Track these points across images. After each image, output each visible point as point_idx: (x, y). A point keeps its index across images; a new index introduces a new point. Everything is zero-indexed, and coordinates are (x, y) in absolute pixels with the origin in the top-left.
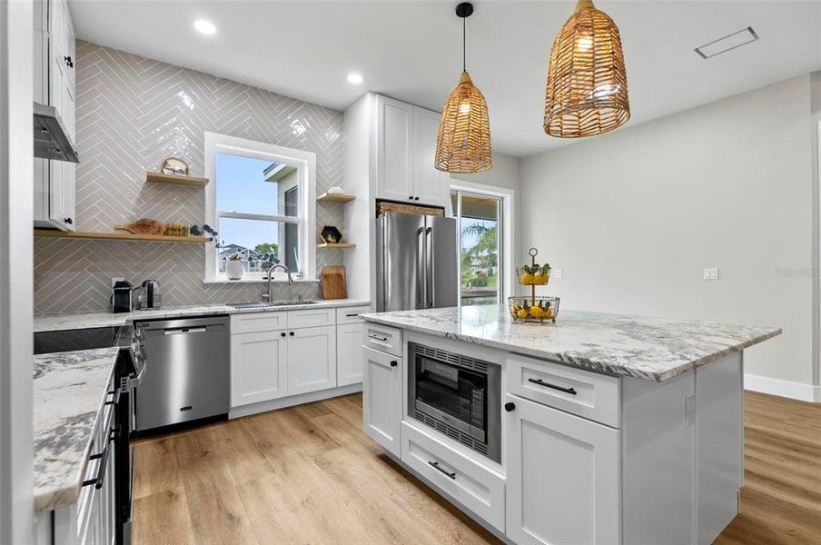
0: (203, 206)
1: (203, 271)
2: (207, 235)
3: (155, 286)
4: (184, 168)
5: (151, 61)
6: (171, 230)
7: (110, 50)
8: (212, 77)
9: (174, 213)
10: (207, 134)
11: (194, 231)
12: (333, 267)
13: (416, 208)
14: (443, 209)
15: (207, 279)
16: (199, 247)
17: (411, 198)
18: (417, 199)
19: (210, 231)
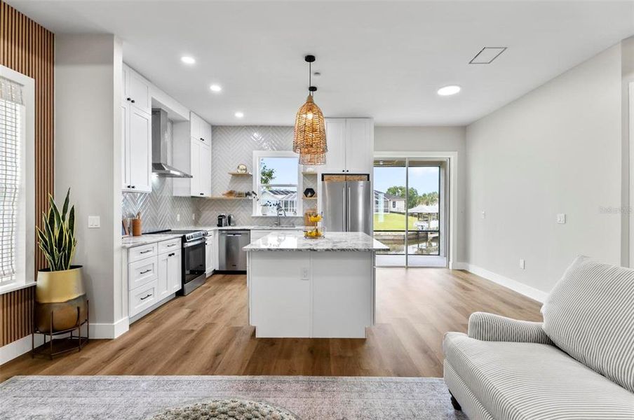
0: (252, 183)
1: (252, 211)
2: (254, 195)
3: (232, 217)
4: (245, 168)
5: (234, 127)
6: (240, 195)
7: (222, 126)
8: (256, 126)
9: (242, 188)
10: (254, 152)
11: (248, 194)
12: (311, 209)
13: (347, 176)
14: (368, 175)
15: (253, 215)
16: (250, 201)
17: (343, 171)
18: (347, 171)
19: (254, 193)
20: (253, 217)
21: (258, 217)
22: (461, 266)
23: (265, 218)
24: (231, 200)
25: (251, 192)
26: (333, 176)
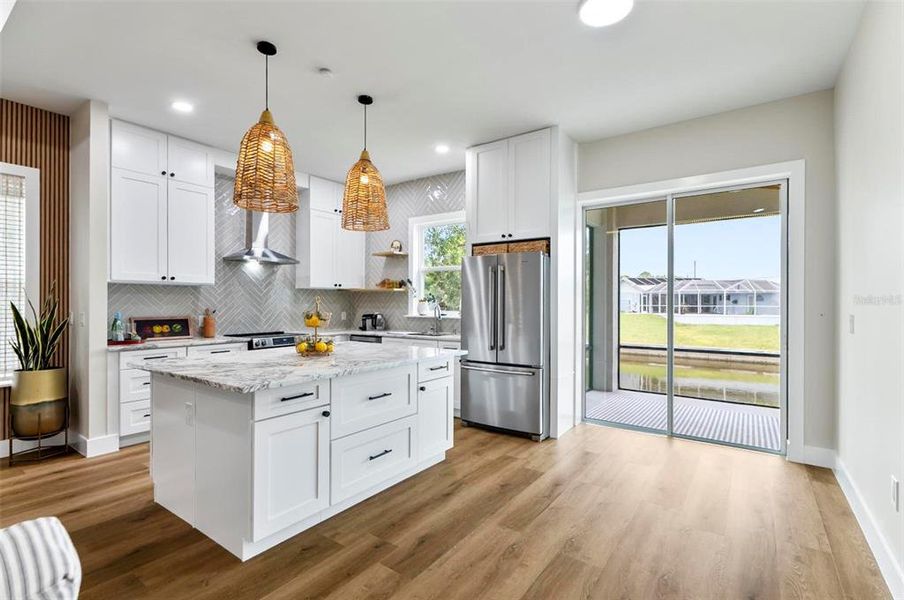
0: (408, 267)
1: (407, 308)
4: (399, 245)
6: (393, 285)
9: (396, 274)
10: (411, 219)
11: (403, 283)
13: (511, 245)
14: (548, 239)
15: (409, 315)
16: (405, 293)
17: (503, 236)
18: (510, 236)
19: (410, 282)
20: (408, 318)
21: (415, 318)
22: (816, 456)
23: (422, 319)
24: (385, 292)
25: (406, 281)
26: (487, 246)
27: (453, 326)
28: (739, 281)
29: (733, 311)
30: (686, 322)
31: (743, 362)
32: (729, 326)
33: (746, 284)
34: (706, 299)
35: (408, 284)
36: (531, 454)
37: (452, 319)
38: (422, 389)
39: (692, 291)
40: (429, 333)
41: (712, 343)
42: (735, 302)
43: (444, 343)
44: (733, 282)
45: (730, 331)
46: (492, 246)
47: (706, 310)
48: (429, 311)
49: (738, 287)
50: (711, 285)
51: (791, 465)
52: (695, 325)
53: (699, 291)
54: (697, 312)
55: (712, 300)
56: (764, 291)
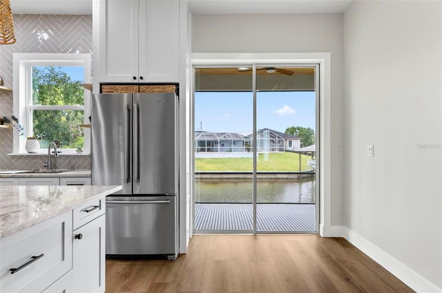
0: (12, 103)
1: (12, 146)
10: (14, 55)
11: (5, 120)
13: (142, 87)
14: (177, 85)
15: (14, 153)
16: (9, 131)
17: (135, 78)
18: (141, 78)
19: (16, 120)
20: (13, 157)
21: (21, 157)
22: (336, 232)
23: (31, 157)
25: (9, 118)
26: (117, 86)
27: (70, 163)
28: (225, 133)
29: (222, 150)
30: (200, 157)
31: (228, 178)
32: (221, 159)
33: (228, 135)
34: (209, 143)
35: (14, 122)
36: (176, 275)
37: (68, 157)
38: (78, 237)
39: (202, 139)
40: (41, 170)
41: (213, 169)
42: (223, 145)
43: (68, 180)
44: (222, 134)
45: (223, 161)
46: (123, 86)
47: (209, 150)
48: (41, 149)
49: (225, 137)
50: (211, 135)
51: (327, 240)
52: (204, 159)
53: (206, 139)
54: (205, 151)
55: (211, 143)
56: (236, 139)
